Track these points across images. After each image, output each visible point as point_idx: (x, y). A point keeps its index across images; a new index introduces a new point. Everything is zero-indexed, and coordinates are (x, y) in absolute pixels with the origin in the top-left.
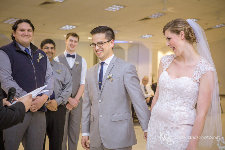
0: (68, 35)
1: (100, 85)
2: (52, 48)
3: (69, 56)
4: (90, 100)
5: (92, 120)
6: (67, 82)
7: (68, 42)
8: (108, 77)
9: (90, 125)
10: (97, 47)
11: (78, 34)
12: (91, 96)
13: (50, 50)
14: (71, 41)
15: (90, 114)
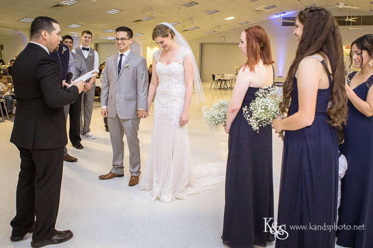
0: (83, 32)
1: (119, 71)
2: (70, 42)
3: (84, 49)
4: (108, 82)
5: (110, 97)
6: (83, 69)
7: (83, 38)
8: (126, 66)
9: (107, 100)
10: (120, 42)
11: (91, 31)
12: (110, 79)
13: (69, 44)
14: (86, 37)
15: (108, 92)
